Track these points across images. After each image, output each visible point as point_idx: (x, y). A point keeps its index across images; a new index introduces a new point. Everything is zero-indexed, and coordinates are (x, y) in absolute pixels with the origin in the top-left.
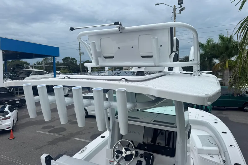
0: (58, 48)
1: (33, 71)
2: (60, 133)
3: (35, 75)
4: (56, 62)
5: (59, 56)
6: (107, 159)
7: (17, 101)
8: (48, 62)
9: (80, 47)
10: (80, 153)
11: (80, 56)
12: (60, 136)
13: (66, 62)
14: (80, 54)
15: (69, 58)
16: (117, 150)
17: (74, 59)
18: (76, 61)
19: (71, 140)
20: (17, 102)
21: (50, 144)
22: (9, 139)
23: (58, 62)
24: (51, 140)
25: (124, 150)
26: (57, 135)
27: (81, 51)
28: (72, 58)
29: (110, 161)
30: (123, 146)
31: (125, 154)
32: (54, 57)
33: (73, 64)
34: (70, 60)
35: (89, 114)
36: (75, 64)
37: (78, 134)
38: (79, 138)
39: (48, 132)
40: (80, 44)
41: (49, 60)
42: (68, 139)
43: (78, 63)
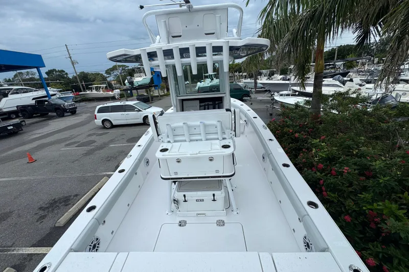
1: (12, 89)
3: (17, 93)
5: (45, 66)
7: (9, 126)
8: (24, 78)
9: (69, 55)
11: (73, 66)
12: (93, 147)
13: (52, 76)
14: (73, 64)
15: (54, 70)
18: (67, 74)
19: (107, 147)
20: (9, 128)
21: (87, 155)
22: (28, 163)
24: (85, 152)
26: (89, 147)
27: (72, 60)
28: (60, 70)
32: (38, 68)
33: (64, 78)
34: (58, 73)
35: (114, 124)
36: (66, 78)
37: (112, 141)
38: (115, 144)
39: (76, 147)
40: (68, 50)
41: (25, 75)
42: (103, 147)
43: (70, 76)
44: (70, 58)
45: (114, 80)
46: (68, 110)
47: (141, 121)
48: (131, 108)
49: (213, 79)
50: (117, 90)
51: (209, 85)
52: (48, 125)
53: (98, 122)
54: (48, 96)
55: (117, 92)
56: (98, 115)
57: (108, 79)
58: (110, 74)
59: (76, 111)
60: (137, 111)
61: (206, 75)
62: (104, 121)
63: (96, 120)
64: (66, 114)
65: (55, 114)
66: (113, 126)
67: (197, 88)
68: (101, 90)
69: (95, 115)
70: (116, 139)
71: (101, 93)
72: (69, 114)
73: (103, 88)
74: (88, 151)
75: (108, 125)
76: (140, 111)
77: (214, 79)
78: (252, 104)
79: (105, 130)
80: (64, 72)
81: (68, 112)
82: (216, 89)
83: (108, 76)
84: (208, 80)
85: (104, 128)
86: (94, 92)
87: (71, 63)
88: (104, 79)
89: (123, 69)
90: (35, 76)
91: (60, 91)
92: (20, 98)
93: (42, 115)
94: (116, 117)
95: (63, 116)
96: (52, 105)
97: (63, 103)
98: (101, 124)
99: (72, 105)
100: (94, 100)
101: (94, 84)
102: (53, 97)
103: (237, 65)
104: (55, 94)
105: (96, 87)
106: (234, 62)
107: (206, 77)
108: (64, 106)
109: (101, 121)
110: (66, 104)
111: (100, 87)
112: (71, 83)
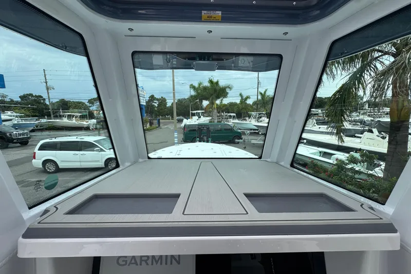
5: (5, 88)
9: (46, 80)
11: (48, 91)
13: (26, 100)
14: (48, 89)
15: (31, 95)
18: (44, 100)
23: (12, 101)
27: (48, 85)
28: (37, 95)
33: (40, 103)
34: (33, 98)
35: (60, 167)
36: (42, 103)
40: (45, 75)
43: (47, 102)
44: (46, 82)
45: (97, 110)
46: (15, 141)
47: (101, 164)
49: (200, 117)
50: (93, 120)
51: (196, 123)
53: (37, 163)
56: (39, 153)
57: (91, 108)
58: (93, 103)
59: (28, 142)
60: (97, 151)
61: (193, 112)
62: (45, 162)
63: (34, 161)
64: (10, 145)
66: (59, 170)
67: (183, 125)
68: (74, 118)
69: (35, 153)
71: (74, 122)
72: (19, 145)
73: (76, 117)
75: (52, 168)
76: (102, 150)
77: (202, 117)
78: (245, 148)
79: (45, 175)
80: (42, 97)
81: (15, 143)
82: (205, 129)
83: (90, 105)
84: (195, 118)
85: (45, 171)
86: (65, 120)
88: (86, 108)
90: (6, 99)
91: (21, 117)
94: (64, 158)
95: (7, 147)
97: (11, 131)
98: (41, 166)
99: (23, 134)
100: (63, 129)
101: (68, 112)
102: (4, 123)
103: (225, 105)
104: (11, 120)
105: (68, 115)
106: (221, 102)
107: (193, 115)
108: (10, 135)
109: (41, 162)
110: (14, 133)
111: (73, 116)
112: (46, 109)
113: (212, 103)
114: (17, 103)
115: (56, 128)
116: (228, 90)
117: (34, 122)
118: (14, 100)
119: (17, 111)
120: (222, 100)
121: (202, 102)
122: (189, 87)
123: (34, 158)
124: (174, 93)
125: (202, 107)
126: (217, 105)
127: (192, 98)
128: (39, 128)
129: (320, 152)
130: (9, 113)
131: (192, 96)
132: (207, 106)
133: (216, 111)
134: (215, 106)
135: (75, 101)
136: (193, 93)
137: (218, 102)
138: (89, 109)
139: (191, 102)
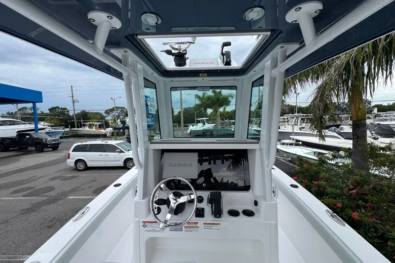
0: (41, 93)
2: (46, 194)
3: (2, 125)
4: (39, 112)
5: (42, 102)
6: (138, 219)
8: (26, 112)
9: (72, 94)
10: (76, 220)
11: (73, 104)
12: (45, 198)
13: (54, 112)
14: (73, 102)
15: (58, 107)
16: (157, 198)
17: (66, 109)
18: (68, 111)
19: (62, 200)
21: (26, 213)
23: (42, 113)
24: (29, 206)
25: (171, 197)
27: (74, 99)
28: (63, 107)
29: (143, 222)
30: (171, 189)
31: (175, 203)
32: (34, 103)
33: (64, 114)
34: (59, 111)
35: (88, 166)
36: (66, 115)
37: (74, 191)
38: (76, 196)
39: (23, 196)
40: (72, 90)
41: (28, 110)
42: (58, 200)
43: (71, 114)
44: (73, 97)
45: (112, 120)
46: (49, 146)
47: (121, 164)
48: (112, 149)
49: (205, 124)
50: (109, 129)
51: (201, 129)
52: (18, 160)
53: (71, 162)
54: (36, 130)
55: (110, 130)
56: (73, 154)
57: (107, 118)
58: (109, 113)
59: (58, 147)
60: (118, 152)
61: (198, 119)
62: (77, 161)
63: (68, 160)
64: (45, 150)
65: (34, 148)
66: (87, 168)
67: (189, 131)
68: (94, 127)
69: (69, 154)
70: (82, 187)
71: (94, 130)
72: (51, 149)
73: (96, 126)
74: (33, 204)
75: (81, 166)
76: (122, 152)
79: (76, 172)
81: (49, 148)
82: (209, 133)
83: (107, 115)
84: (200, 125)
85: (76, 169)
86: (87, 128)
87: (72, 102)
88: (103, 118)
89: (121, 110)
91: (51, 126)
92: (3, 130)
93: (20, 149)
94: (93, 158)
95: (42, 151)
96: (34, 139)
97: (47, 137)
98: (74, 165)
99: (55, 140)
100: (85, 136)
101: (89, 122)
102: (40, 131)
103: (228, 113)
104: (44, 129)
105: (89, 124)
106: (225, 110)
107: (199, 122)
108: (46, 141)
109: (74, 161)
110: (49, 139)
111: (94, 125)
112: (70, 119)
113: (216, 111)
114: (47, 115)
115: (78, 135)
116: (230, 99)
117: (61, 130)
118: (44, 112)
119: (48, 121)
120: (225, 108)
121: (206, 110)
122: (194, 96)
123: (69, 158)
124: (181, 103)
125: (206, 115)
126: (221, 112)
127: (197, 107)
128: (65, 135)
129: (315, 153)
130: (42, 123)
131: (196, 105)
132: (211, 114)
133: (219, 118)
134: (218, 114)
135: (94, 112)
136: (198, 102)
137: (221, 110)
138: (105, 119)
139: (196, 110)
